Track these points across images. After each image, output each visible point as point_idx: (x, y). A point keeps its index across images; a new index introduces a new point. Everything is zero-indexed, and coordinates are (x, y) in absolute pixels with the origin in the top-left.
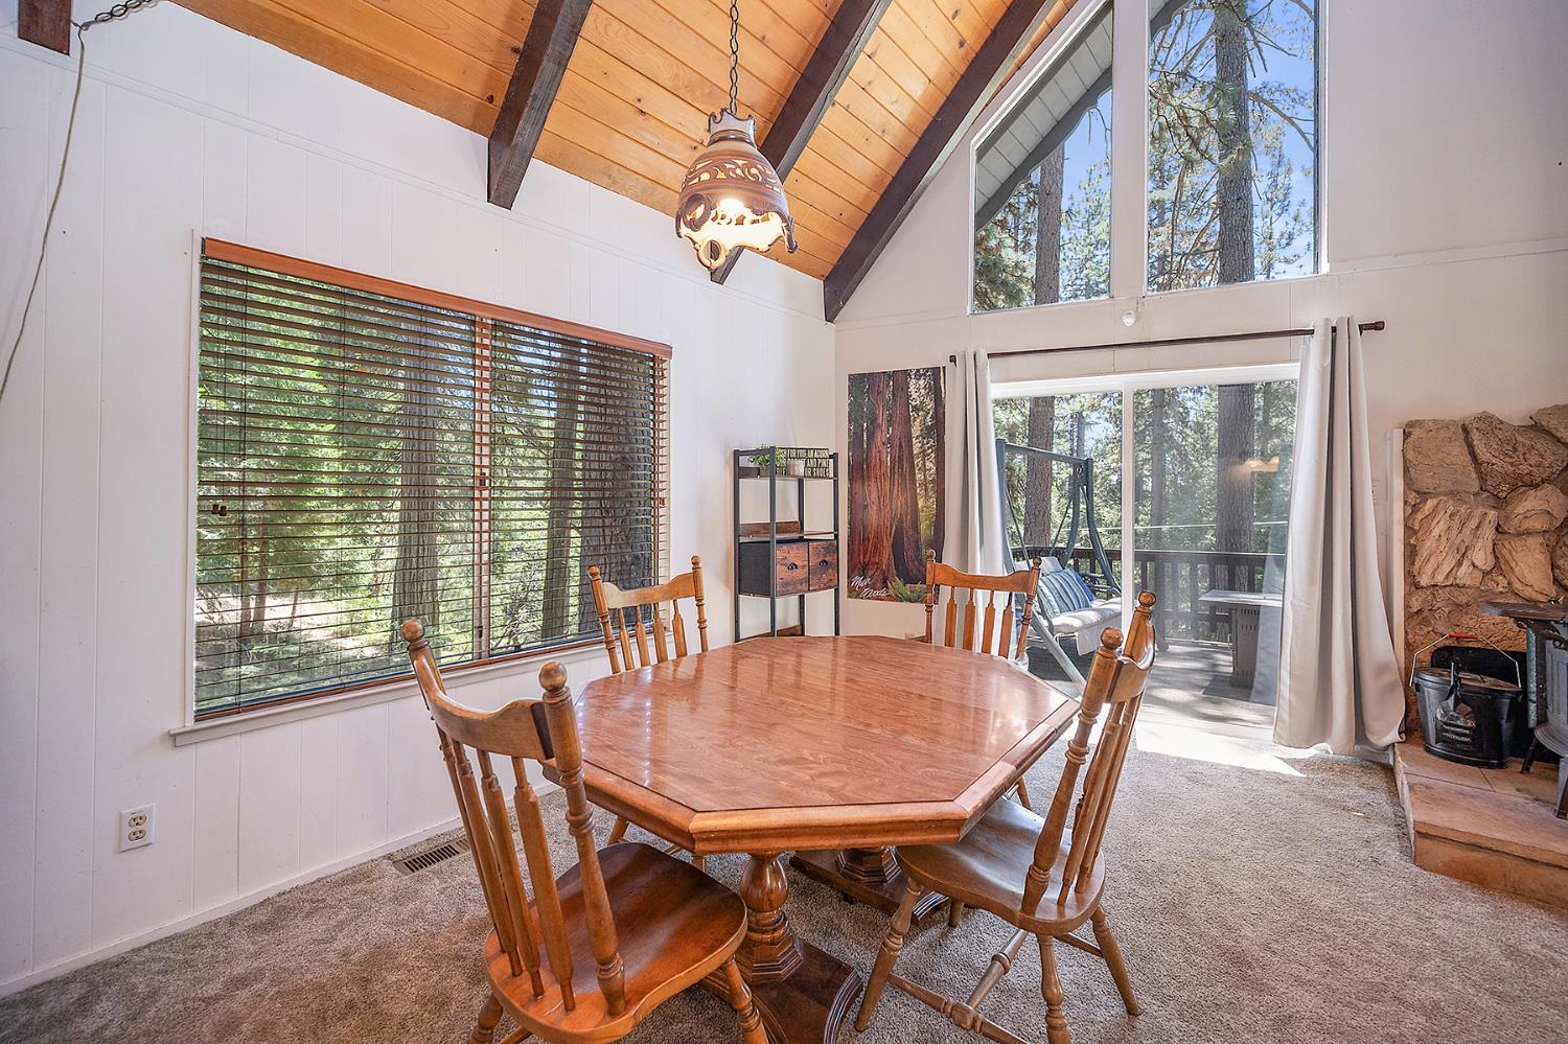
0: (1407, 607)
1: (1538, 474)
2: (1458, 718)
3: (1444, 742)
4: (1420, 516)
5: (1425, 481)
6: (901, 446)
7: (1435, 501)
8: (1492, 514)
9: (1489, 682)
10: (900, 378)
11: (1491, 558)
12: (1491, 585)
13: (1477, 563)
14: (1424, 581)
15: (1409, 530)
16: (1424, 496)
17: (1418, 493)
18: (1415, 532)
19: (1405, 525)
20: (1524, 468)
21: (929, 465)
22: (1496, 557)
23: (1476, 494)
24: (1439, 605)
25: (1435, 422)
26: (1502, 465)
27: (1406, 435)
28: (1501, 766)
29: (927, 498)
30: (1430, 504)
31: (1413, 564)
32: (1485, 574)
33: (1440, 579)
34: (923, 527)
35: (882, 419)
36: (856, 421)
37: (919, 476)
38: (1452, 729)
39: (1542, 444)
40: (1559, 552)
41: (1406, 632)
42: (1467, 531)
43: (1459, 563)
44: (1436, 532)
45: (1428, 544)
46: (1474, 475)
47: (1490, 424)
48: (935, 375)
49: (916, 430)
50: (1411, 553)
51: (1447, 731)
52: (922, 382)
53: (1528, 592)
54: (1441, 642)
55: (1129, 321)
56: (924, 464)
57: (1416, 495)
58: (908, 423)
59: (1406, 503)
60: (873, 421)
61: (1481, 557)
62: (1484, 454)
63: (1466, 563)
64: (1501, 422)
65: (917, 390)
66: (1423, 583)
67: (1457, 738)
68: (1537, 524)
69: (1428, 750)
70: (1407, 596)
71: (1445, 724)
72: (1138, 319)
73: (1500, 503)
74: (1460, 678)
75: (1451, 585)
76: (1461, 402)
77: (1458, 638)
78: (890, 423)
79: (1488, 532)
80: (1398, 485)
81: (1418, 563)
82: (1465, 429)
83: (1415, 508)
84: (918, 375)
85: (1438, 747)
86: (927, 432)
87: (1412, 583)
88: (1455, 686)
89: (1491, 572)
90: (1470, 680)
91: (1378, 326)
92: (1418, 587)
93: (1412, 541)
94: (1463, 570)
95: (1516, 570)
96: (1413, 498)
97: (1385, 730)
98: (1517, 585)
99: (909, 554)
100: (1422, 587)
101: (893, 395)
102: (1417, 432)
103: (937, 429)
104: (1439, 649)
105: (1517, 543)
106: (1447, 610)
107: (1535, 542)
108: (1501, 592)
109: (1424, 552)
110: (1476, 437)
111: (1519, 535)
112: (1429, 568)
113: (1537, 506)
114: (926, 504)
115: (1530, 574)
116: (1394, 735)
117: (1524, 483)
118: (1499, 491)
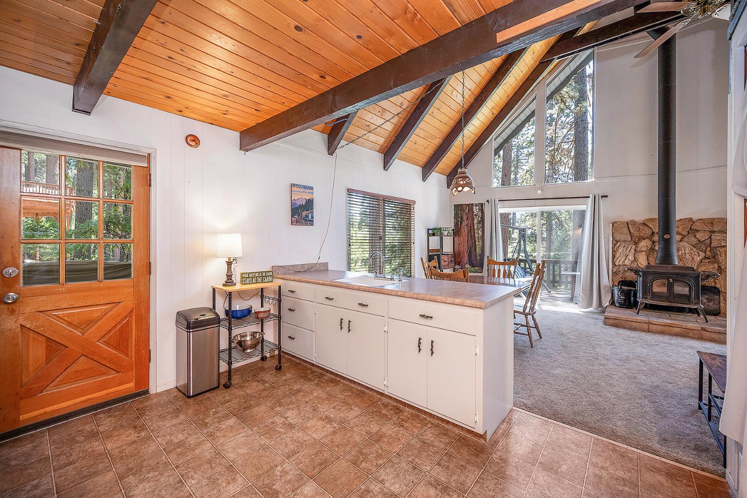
0: (612, 271)
1: (645, 236)
2: (622, 297)
3: (618, 303)
4: (616, 247)
5: (618, 238)
6: (471, 226)
8: (634, 246)
9: (630, 288)
10: (470, 206)
11: (633, 257)
12: (633, 264)
13: (630, 259)
14: (617, 264)
15: (613, 251)
16: (617, 242)
18: (615, 251)
19: (613, 249)
20: (641, 235)
21: (480, 232)
22: (635, 258)
23: (630, 241)
24: (620, 270)
25: (620, 222)
26: (636, 234)
27: (613, 225)
28: (631, 308)
29: (479, 242)
30: (619, 244)
32: (632, 262)
33: (621, 263)
34: (477, 250)
35: (465, 218)
36: (456, 219)
37: (476, 235)
39: (646, 228)
40: (649, 256)
41: (612, 277)
42: (627, 251)
43: (626, 259)
44: (620, 251)
45: (618, 254)
46: (630, 236)
47: (634, 223)
48: (482, 205)
49: (475, 222)
50: (614, 256)
51: (619, 301)
52: (477, 207)
53: (642, 266)
54: (620, 279)
55: (539, 192)
56: (478, 232)
57: (615, 242)
58: (473, 220)
60: (462, 218)
61: (631, 257)
62: (632, 231)
63: (627, 259)
64: (636, 222)
65: (476, 210)
67: (621, 302)
68: (644, 249)
69: (615, 306)
70: (613, 268)
71: (619, 299)
72: (542, 192)
73: (636, 244)
74: (621, 287)
75: (623, 265)
76: (627, 216)
77: (625, 278)
78: (467, 219)
79: (633, 251)
80: (611, 239)
81: (615, 259)
82: (628, 224)
83: (615, 245)
84: (476, 205)
85: (617, 305)
86: (479, 222)
87: (614, 264)
88: (621, 289)
90: (624, 288)
91: (606, 196)
93: (614, 254)
94: (626, 261)
95: (639, 260)
96: (614, 242)
97: (606, 302)
98: (639, 265)
99: (473, 258)
100: (616, 266)
101: (469, 211)
102: (616, 225)
103: (482, 221)
104: (620, 281)
105: (639, 254)
106: (622, 271)
107: (644, 254)
108: (636, 266)
109: (617, 256)
110: (630, 226)
111: (640, 252)
112: (618, 261)
113: (644, 244)
114: (478, 244)
115: (643, 262)
116: (608, 304)
117: (641, 238)
118: (636, 240)
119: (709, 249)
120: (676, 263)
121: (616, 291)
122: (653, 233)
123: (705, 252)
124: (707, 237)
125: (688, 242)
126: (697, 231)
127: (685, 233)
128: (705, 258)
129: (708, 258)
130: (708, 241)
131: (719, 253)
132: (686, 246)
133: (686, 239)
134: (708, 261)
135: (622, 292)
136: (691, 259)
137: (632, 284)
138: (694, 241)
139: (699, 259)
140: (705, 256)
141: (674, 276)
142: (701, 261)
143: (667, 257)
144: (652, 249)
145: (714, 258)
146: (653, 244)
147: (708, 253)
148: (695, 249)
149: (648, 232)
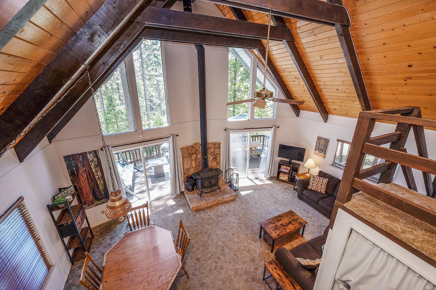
6: (89, 171)
8: (190, 158)
10: (84, 155)
13: (189, 165)
16: (184, 158)
20: (192, 152)
21: (99, 174)
25: (184, 147)
29: (100, 181)
31: (183, 167)
33: (186, 168)
34: (100, 188)
35: (80, 166)
36: (70, 168)
37: (97, 177)
40: (196, 161)
42: (188, 161)
44: (185, 162)
45: (185, 164)
47: (189, 147)
48: (95, 153)
49: (93, 166)
52: (91, 155)
55: (140, 136)
56: (97, 174)
58: (89, 166)
59: (182, 160)
60: (77, 167)
62: (189, 151)
65: (90, 157)
69: (188, 191)
70: (183, 171)
76: (186, 144)
78: (83, 166)
79: (190, 161)
80: (181, 157)
82: (187, 148)
84: (90, 153)
86: (96, 166)
91: (177, 135)
93: (183, 164)
95: (193, 164)
99: (98, 195)
101: (82, 159)
102: (182, 149)
103: (99, 165)
113: (194, 157)
114: (100, 183)
117: (193, 154)
118: (190, 155)
119: (214, 155)
121: (188, 185)
122: (196, 150)
126: (210, 148)
130: (214, 152)
134: (214, 160)
138: (210, 152)
141: (211, 177)
142: (212, 160)
143: (206, 166)
146: (197, 156)
148: (210, 156)
149: (194, 150)
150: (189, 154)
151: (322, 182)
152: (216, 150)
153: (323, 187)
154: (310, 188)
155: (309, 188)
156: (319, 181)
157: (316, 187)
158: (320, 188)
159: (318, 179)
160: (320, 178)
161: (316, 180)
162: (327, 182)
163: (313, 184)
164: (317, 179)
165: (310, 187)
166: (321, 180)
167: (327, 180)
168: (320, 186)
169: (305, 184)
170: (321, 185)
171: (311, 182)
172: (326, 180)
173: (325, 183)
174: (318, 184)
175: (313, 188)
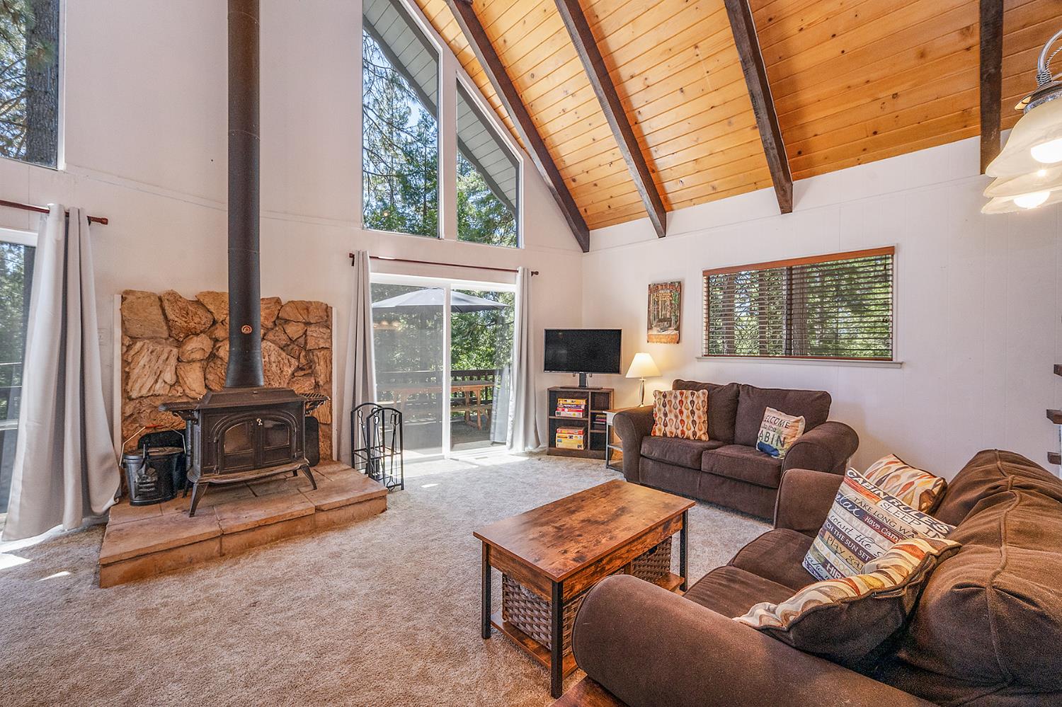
0: (123, 413)
1: (199, 328)
2: (147, 478)
3: (140, 495)
4: (132, 352)
5: (135, 329)
7: (141, 343)
8: (175, 351)
9: (168, 450)
11: (174, 377)
12: (174, 392)
13: (166, 381)
14: (134, 395)
15: (125, 363)
16: (134, 339)
17: (131, 337)
18: (129, 364)
19: (122, 360)
20: (192, 325)
22: (177, 376)
23: (166, 339)
24: (144, 409)
25: (142, 292)
26: (180, 322)
27: (123, 299)
28: (173, 498)
30: (139, 344)
31: (127, 384)
32: (171, 386)
33: (144, 392)
38: (145, 485)
39: (201, 312)
40: (207, 370)
41: (122, 430)
42: (160, 361)
43: (156, 381)
44: (142, 363)
45: (136, 371)
46: (165, 328)
47: (174, 297)
50: (126, 377)
51: (141, 488)
53: (193, 394)
54: (142, 431)
57: (130, 339)
59: (123, 344)
61: (169, 376)
62: (171, 316)
63: (160, 381)
64: (181, 297)
66: (133, 397)
67: (148, 490)
68: (198, 356)
69: (132, 504)
70: (124, 405)
71: (141, 484)
73: (179, 344)
74: (148, 453)
75: (152, 395)
76: (159, 283)
77: (155, 428)
79: (173, 361)
80: (118, 332)
81: (130, 384)
82: (160, 299)
83: (129, 347)
85: (137, 500)
87: (126, 396)
88: (146, 458)
89: (174, 385)
90: (156, 452)
91: (104, 221)
92: (131, 399)
93: (127, 370)
94: (158, 386)
95: (187, 382)
96: (127, 341)
97: (104, 500)
98: (187, 391)
100: (133, 399)
102: (130, 298)
104: (143, 437)
105: (188, 367)
106: (149, 411)
107: (197, 366)
108: (180, 396)
109: (133, 376)
110: (166, 303)
111: (189, 362)
112: (137, 386)
113: (199, 346)
115: (195, 383)
116: (111, 502)
117: (191, 333)
118: (179, 337)
119: (303, 353)
120: (262, 383)
121: (133, 466)
122: (215, 322)
123: (298, 358)
124: (301, 333)
125: (273, 342)
126: (287, 321)
127: (270, 325)
128: (299, 369)
129: (302, 369)
130: (302, 340)
131: (316, 360)
132: (272, 348)
133: (270, 336)
134: (302, 373)
135: (148, 462)
136: (279, 371)
137: (175, 438)
138: (283, 339)
139: (290, 372)
140: (298, 366)
141: (264, 412)
142: (293, 374)
143: (245, 372)
144: (213, 356)
145: (310, 367)
146: (214, 346)
147: (303, 360)
148: (284, 355)
149: (205, 320)
150: (169, 328)
151: (692, 402)
152: (314, 332)
153: (699, 417)
154: (660, 430)
155: (658, 434)
156: (681, 402)
157: (679, 421)
158: (690, 422)
159: (679, 398)
160: (682, 394)
161: (673, 403)
162: (706, 400)
163: (666, 415)
164: (676, 397)
165: (658, 430)
166: (686, 398)
167: (704, 394)
168: (688, 417)
169: (641, 423)
170: (693, 413)
171: (659, 410)
172: (701, 396)
173: (700, 402)
174: (681, 412)
175: (668, 429)
